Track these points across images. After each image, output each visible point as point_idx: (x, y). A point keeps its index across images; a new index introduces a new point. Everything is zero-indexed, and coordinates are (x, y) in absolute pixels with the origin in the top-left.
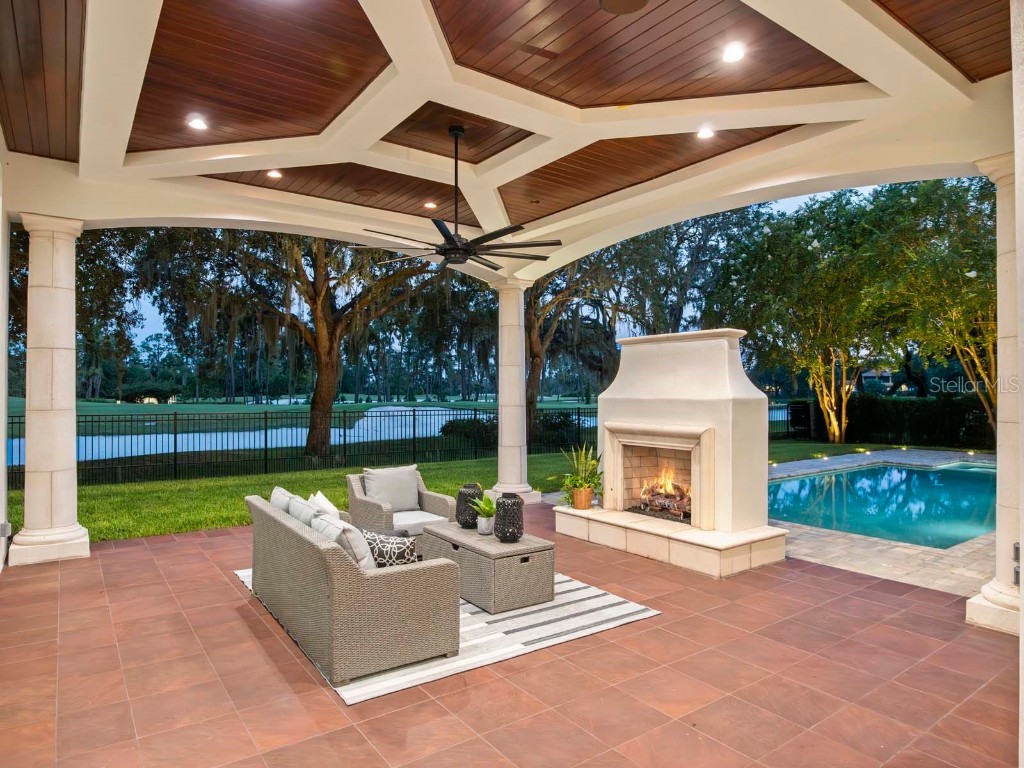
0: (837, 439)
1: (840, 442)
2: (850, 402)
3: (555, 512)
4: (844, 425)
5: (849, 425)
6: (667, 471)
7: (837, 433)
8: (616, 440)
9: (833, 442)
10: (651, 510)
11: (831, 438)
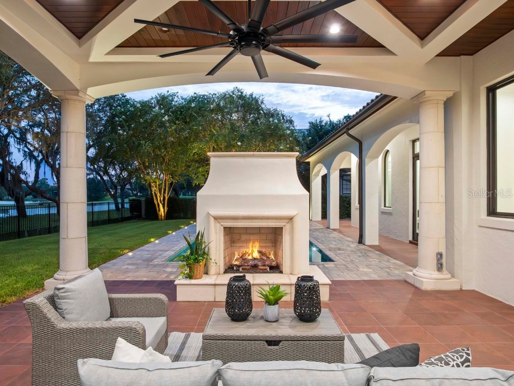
0: (163, 218)
1: (164, 220)
2: (168, 199)
3: (176, 285)
4: (166, 211)
5: (168, 211)
6: (253, 242)
7: (163, 215)
8: (218, 224)
9: (162, 220)
10: (242, 269)
11: (160, 217)
